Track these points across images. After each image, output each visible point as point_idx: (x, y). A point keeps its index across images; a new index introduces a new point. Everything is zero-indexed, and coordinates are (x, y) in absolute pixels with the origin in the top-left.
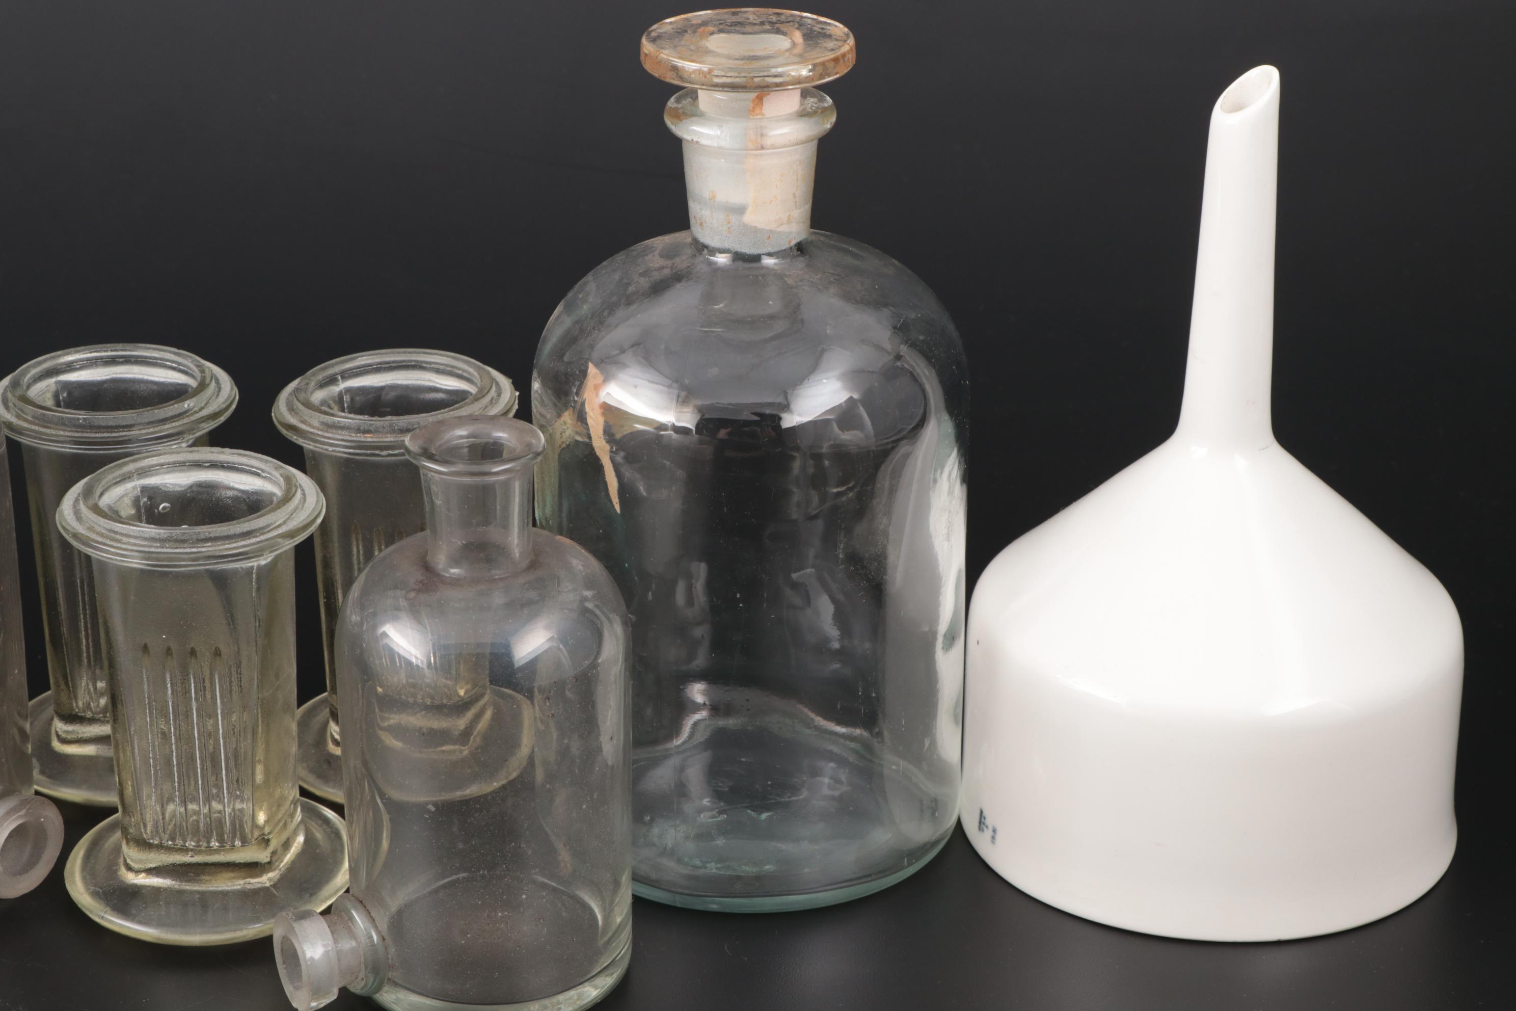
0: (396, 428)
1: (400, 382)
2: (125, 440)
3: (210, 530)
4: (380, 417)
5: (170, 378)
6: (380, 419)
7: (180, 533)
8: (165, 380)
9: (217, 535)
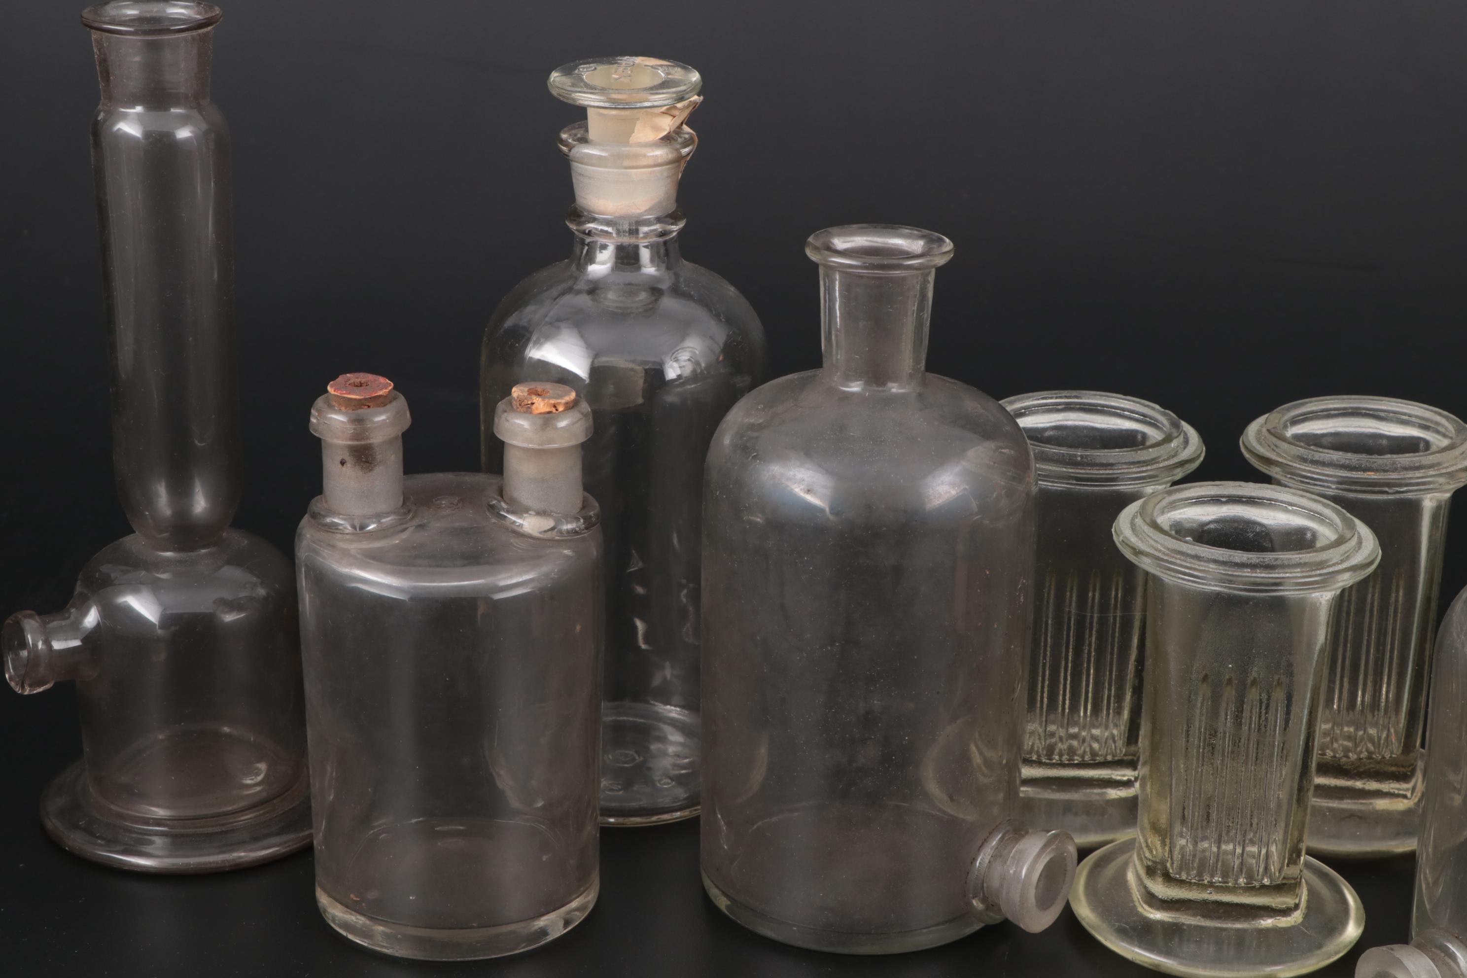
0: (1399, 466)
1: (1340, 430)
2: (1114, 478)
3: (1301, 556)
4: (1379, 455)
5: (1113, 425)
6: (1379, 457)
7: (1273, 558)
8: (1108, 426)
9: (1307, 561)
